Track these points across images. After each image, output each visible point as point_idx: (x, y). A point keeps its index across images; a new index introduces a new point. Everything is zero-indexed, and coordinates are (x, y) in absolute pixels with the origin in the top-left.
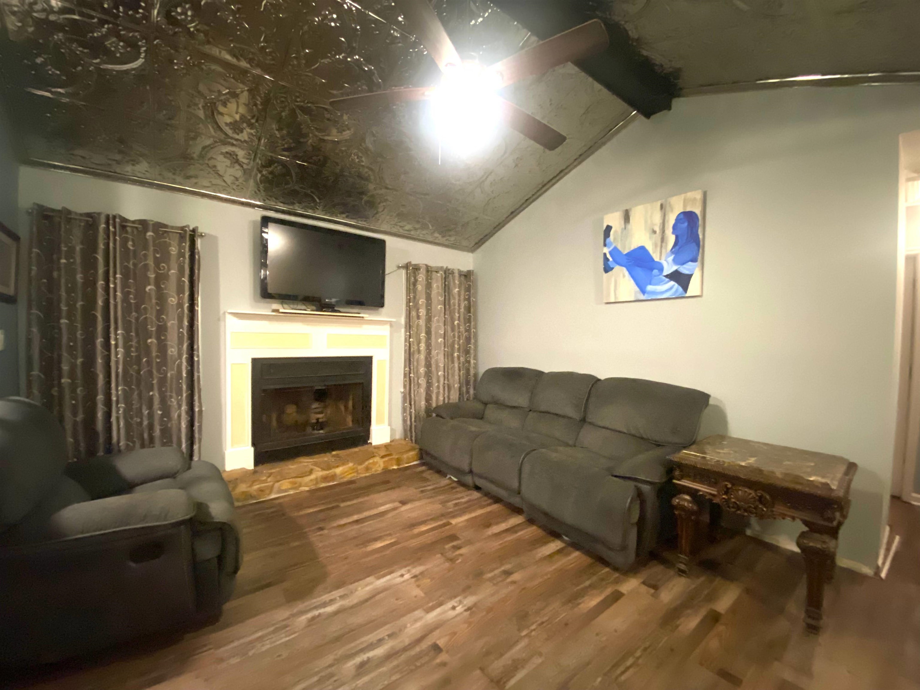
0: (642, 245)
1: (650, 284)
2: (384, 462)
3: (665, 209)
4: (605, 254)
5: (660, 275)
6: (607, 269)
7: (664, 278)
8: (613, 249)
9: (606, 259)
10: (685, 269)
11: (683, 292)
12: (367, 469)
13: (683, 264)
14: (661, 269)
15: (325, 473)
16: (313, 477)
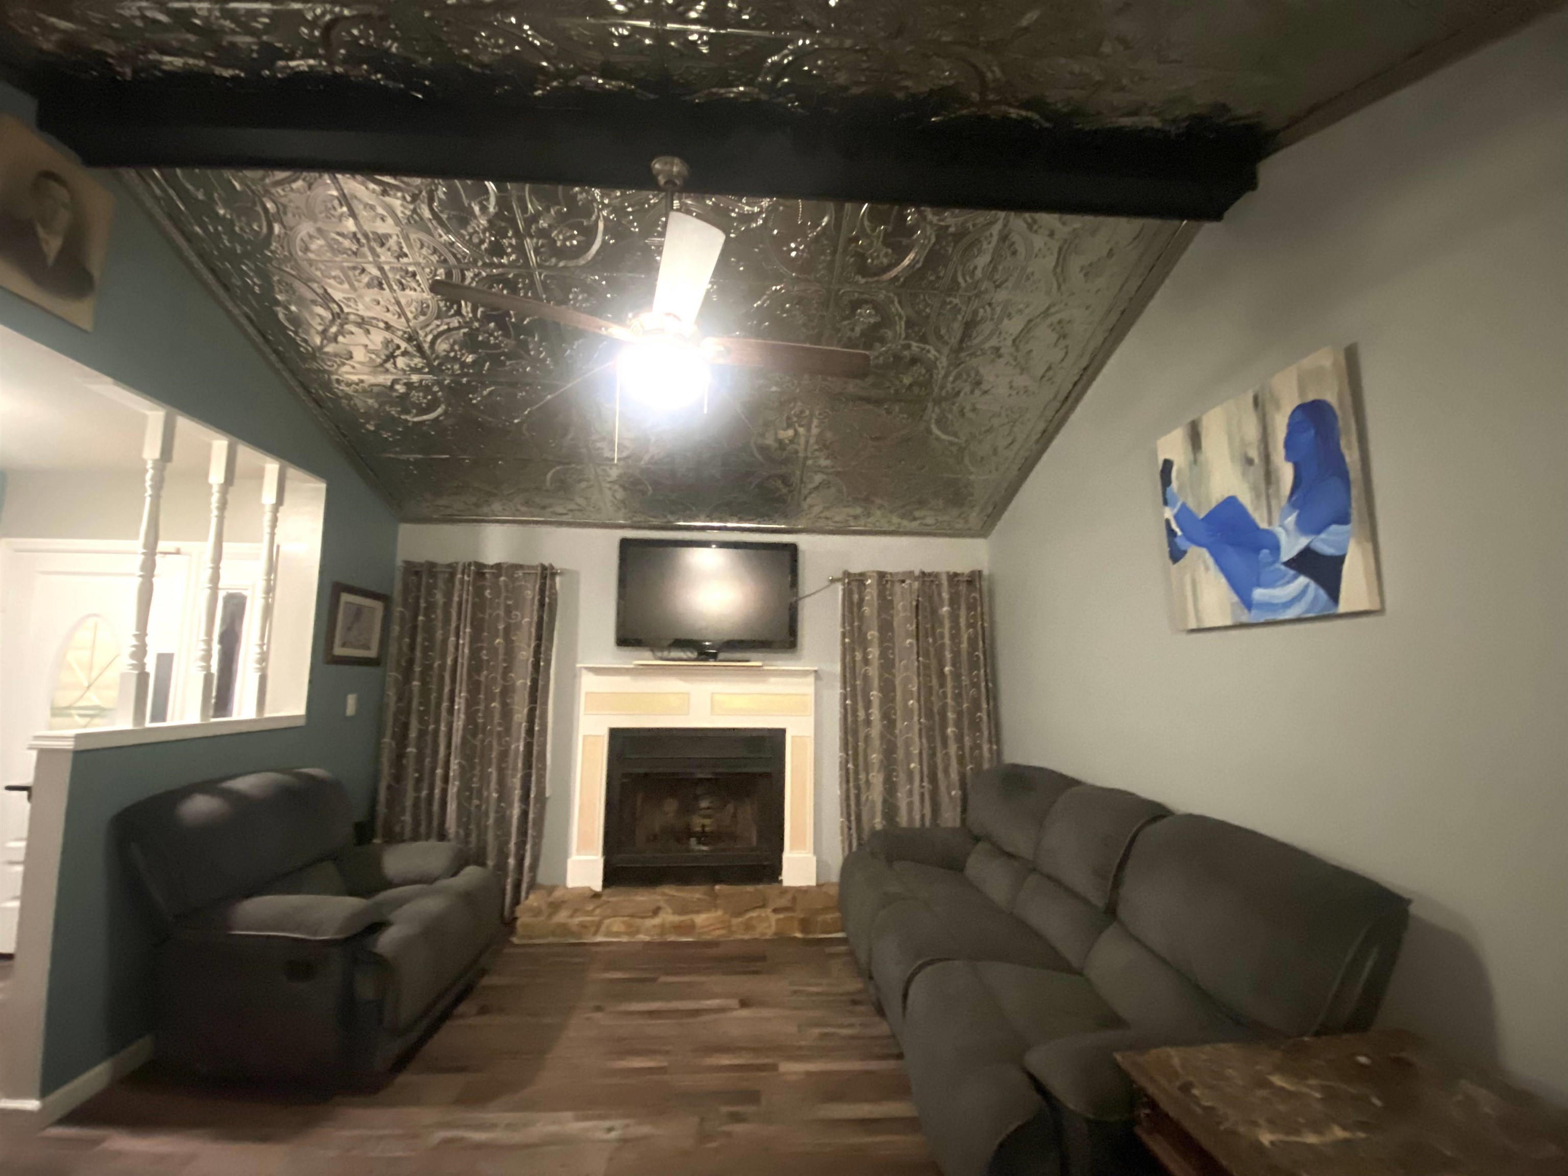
0: (1231, 494)
1: (1259, 585)
2: (778, 921)
3: (1264, 406)
4: (1168, 522)
5: (1274, 562)
6: (1176, 555)
7: (1283, 567)
8: (1180, 510)
9: (1171, 533)
10: (1324, 544)
11: (1331, 603)
12: (748, 927)
13: (1319, 531)
14: (1276, 548)
15: (677, 919)
16: (657, 921)
